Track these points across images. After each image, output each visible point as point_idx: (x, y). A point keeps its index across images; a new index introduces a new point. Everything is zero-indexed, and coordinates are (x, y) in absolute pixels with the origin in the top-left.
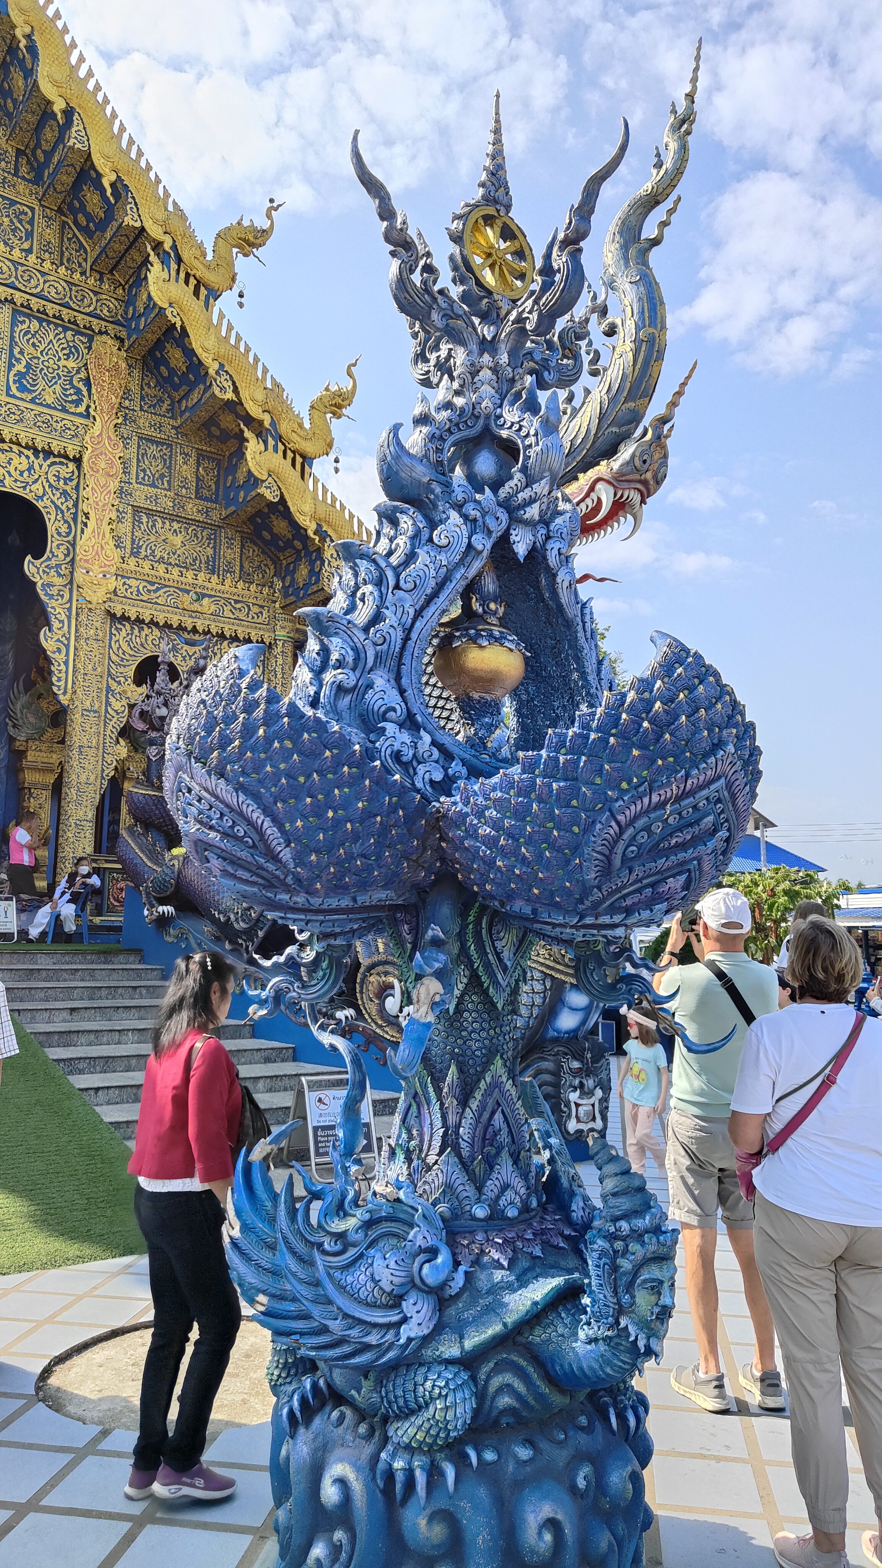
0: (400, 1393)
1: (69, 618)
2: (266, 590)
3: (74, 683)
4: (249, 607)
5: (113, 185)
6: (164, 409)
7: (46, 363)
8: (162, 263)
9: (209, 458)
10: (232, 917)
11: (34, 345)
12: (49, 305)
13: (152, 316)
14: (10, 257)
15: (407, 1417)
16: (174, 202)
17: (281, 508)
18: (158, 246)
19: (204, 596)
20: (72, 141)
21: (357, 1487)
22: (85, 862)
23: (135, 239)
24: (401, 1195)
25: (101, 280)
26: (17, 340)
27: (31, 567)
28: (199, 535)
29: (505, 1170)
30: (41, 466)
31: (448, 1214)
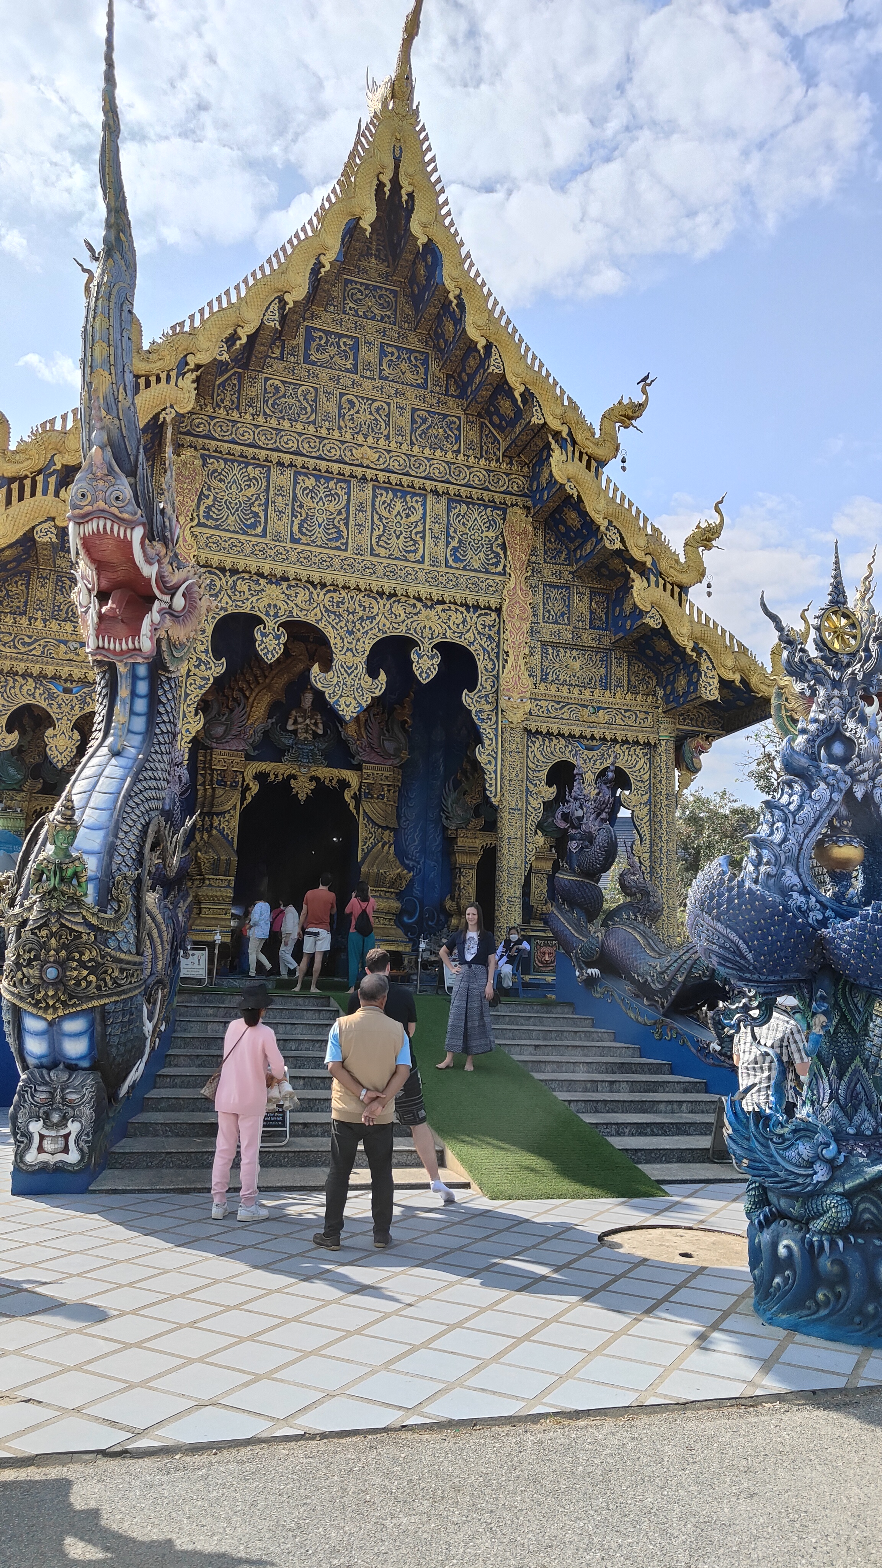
0: (814, 1206)
1: (496, 736)
2: (650, 698)
3: (502, 788)
4: (636, 714)
5: (522, 395)
6: (562, 558)
7: (473, 537)
8: (561, 447)
9: (599, 594)
10: (649, 978)
11: (464, 524)
12: (474, 491)
13: (554, 490)
14: (445, 459)
15: (818, 1218)
16: (568, 397)
17: (663, 631)
18: (557, 434)
19: (599, 708)
20: (492, 368)
21: (795, 1248)
22: (513, 931)
23: (539, 431)
24: (810, 1119)
25: (511, 463)
26: (452, 522)
27: (468, 699)
28: (594, 658)
29: (863, 1112)
30: (471, 619)
31: (834, 1131)
